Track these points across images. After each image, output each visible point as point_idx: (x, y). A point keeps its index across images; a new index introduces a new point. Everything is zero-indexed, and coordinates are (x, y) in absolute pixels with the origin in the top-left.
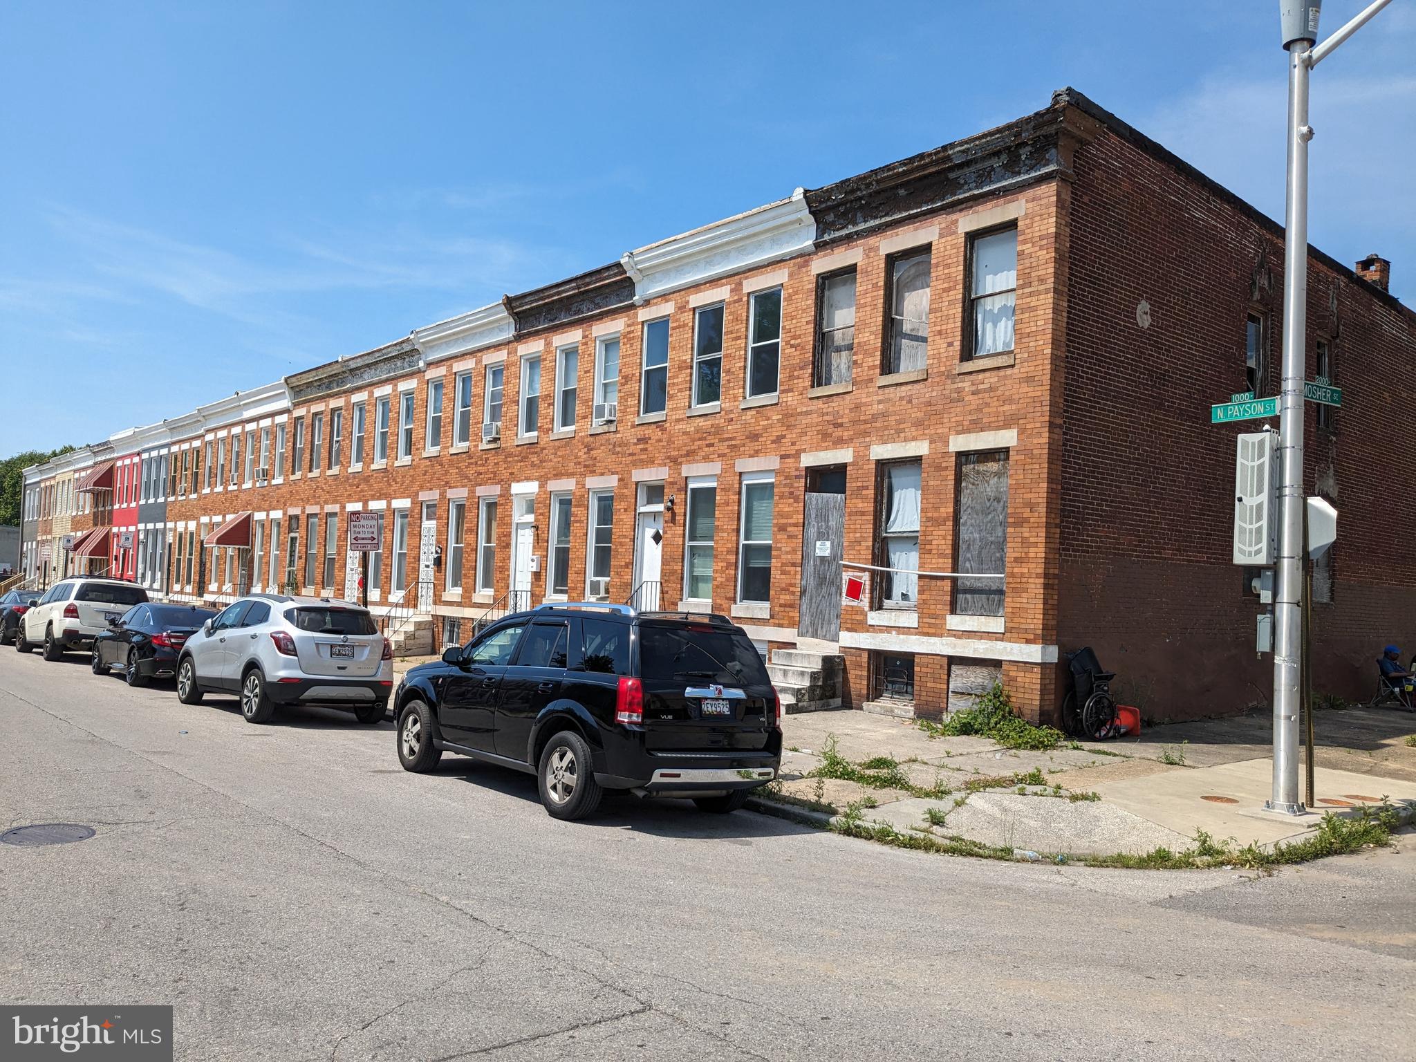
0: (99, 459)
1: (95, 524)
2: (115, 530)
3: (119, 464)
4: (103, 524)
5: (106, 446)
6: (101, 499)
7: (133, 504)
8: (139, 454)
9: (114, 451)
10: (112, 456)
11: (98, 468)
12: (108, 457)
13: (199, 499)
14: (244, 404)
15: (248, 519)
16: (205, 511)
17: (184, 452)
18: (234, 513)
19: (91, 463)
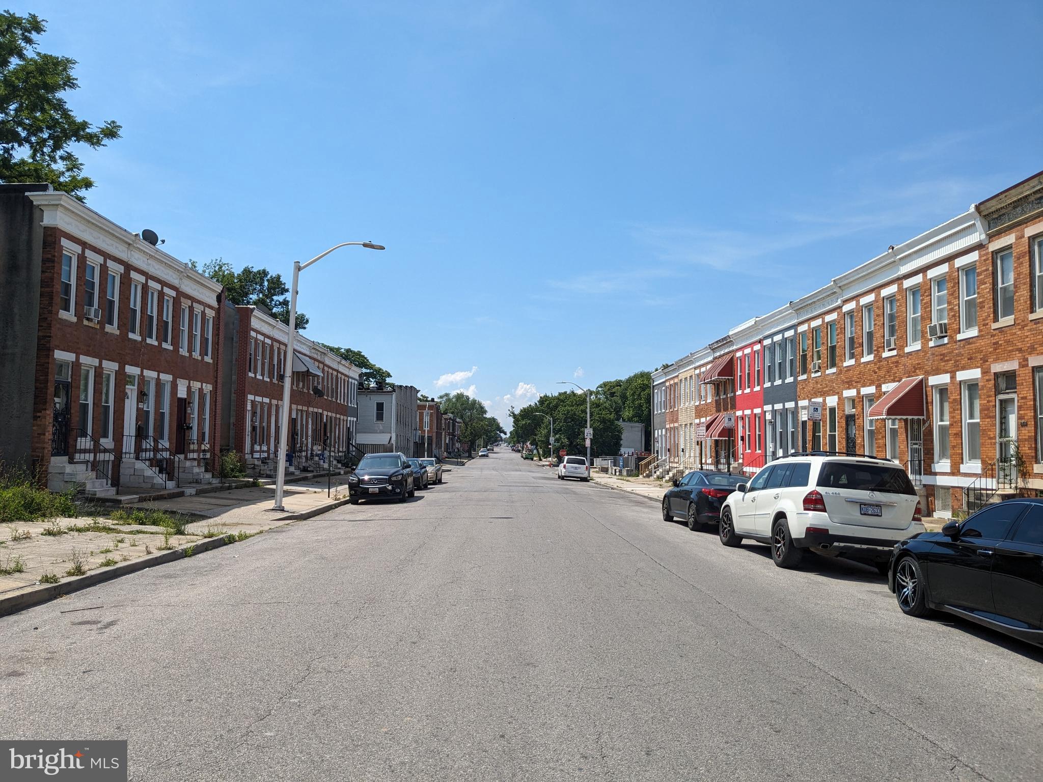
0: (718, 354)
1: (718, 411)
2: (739, 413)
3: (739, 354)
4: (726, 410)
5: (726, 341)
6: (722, 389)
7: (757, 388)
8: (760, 341)
9: (733, 345)
10: (731, 349)
11: (718, 362)
12: (726, 351)
13: (840, 372)
14: (900, 259)
15: (920, 385)
16: (849, 385)
17: (816, 330)
18: (894, 381)
19: (710, 358)
